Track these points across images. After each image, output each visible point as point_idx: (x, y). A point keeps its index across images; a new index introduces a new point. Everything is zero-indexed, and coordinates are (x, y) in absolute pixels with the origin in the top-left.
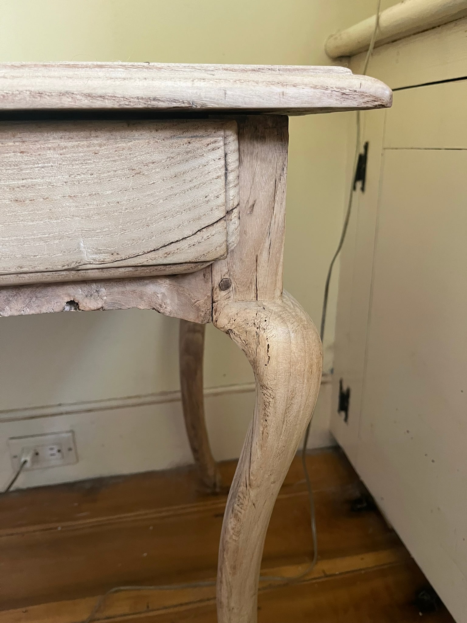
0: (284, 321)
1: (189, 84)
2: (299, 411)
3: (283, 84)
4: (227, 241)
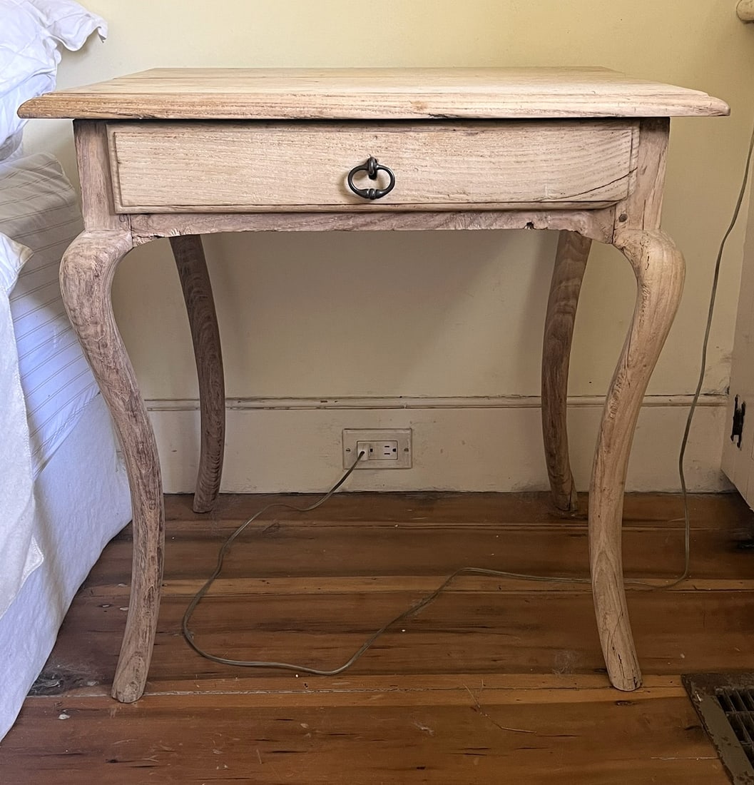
0: (660, 243)
1: (617, 105)
2: (666, 305)
3: (666, 104)
4: (628, 189)
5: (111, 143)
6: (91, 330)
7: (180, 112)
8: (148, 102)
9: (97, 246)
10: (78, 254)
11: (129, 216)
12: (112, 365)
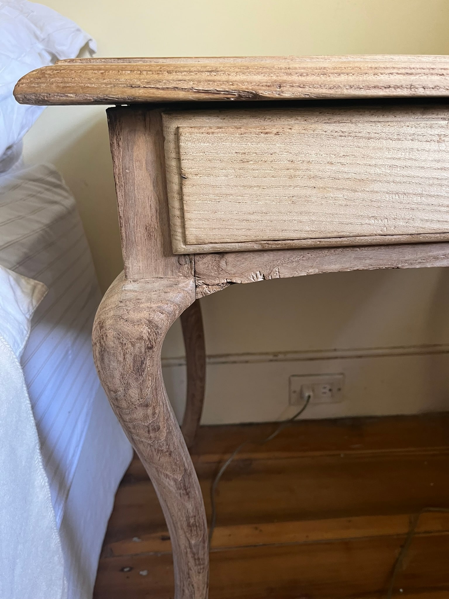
5: (171, 146)
6: (139, 413)
7: (302, 86)
8: (245, 69)
9: (148, 304)
10: (121, 317)
11: (192, 257)
12: (164, 448)
